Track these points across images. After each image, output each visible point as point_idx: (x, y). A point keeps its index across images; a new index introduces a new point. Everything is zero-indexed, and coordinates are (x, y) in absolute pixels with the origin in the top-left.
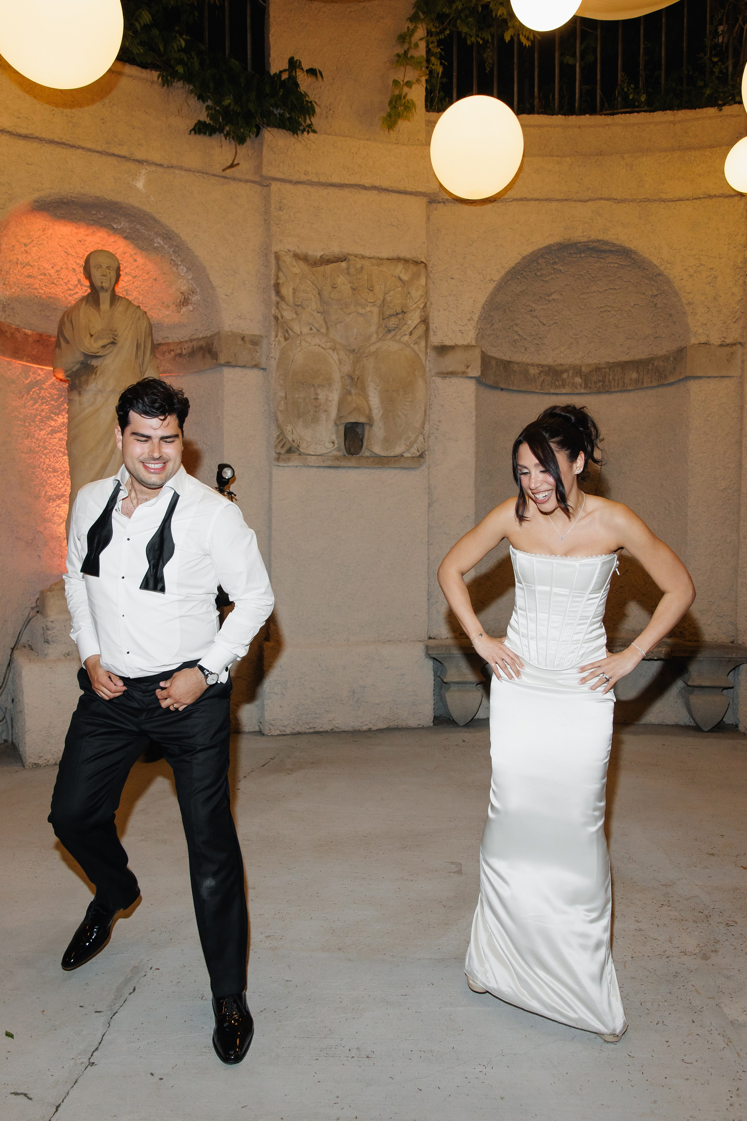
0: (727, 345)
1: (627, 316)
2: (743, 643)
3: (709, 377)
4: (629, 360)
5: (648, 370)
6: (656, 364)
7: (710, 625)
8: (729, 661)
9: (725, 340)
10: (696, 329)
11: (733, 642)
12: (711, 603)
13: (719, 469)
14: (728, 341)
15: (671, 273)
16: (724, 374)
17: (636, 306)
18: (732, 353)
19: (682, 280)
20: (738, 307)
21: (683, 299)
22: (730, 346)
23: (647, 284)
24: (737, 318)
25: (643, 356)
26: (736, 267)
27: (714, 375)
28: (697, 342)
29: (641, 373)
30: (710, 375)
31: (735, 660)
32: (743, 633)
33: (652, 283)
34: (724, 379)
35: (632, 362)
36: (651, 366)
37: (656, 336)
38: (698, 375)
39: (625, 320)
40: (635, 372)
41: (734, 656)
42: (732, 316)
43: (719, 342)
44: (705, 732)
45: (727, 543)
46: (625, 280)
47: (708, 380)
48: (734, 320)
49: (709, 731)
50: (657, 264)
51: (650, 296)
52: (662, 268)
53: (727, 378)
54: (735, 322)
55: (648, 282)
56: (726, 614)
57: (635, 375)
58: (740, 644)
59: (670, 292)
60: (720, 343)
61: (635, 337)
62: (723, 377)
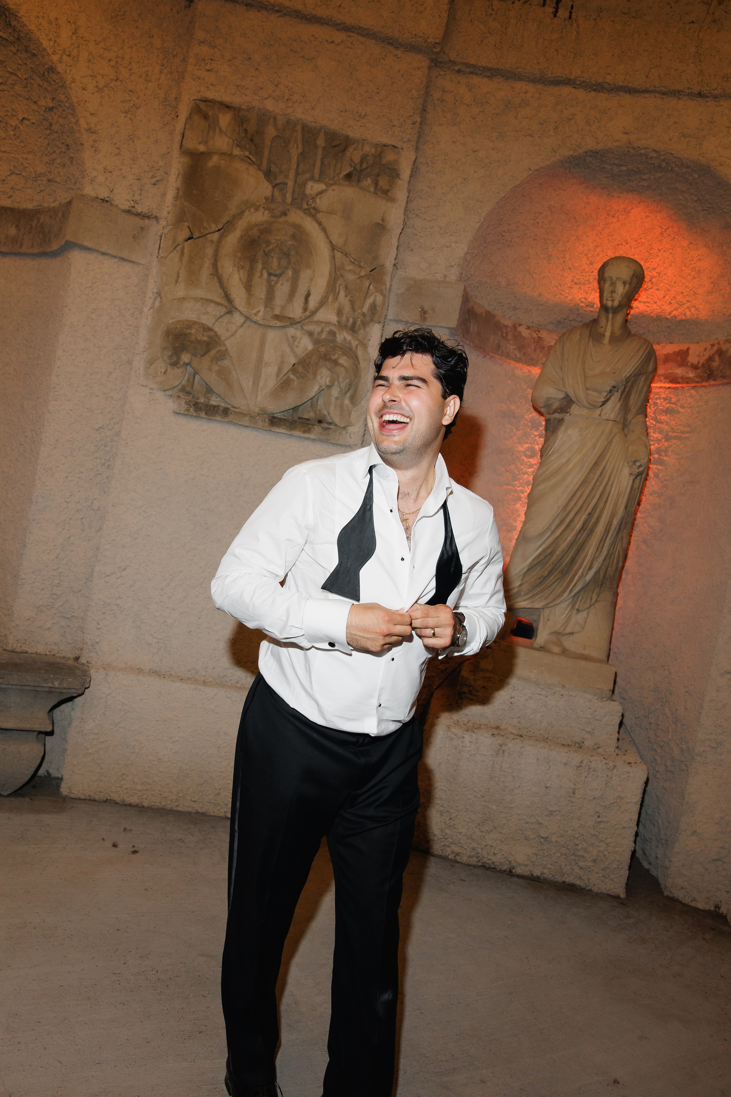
0: (138, 215)
1: (14, 135)
2: (88, 662)
3: (103, 254)
4: (12, 206)
5: (32, 226)
6: (41, 221)
7: (49, 629)
8: (50, 692)
9: (136, 206)
10: (94, 174)
11: (77, 659)
12: (55, 597)
13: (97, 396)
14: (139, 209)
15: (68, 71)
16: (125, 255)
17: (26, 122)
18: (142, 229)
19: (83, 89)
20: (161, 163)
21: (82, 121)
22: (141, 217)
23: (39, 85)
24: (157, 179)
25: (30, 206)
26: (167, 103)
27: (110, 252)
28: (93, 194)
29: (22, 229)
30: (103, 250)
31: (58, 690)
32: (90, 647)
33: (46, 85)
34: (125, 263)
35: (12, 210)
36: (35, 221)
37: (50, 177)
38: (86, 244)
39: (11, 142)
40: (14, 226)
41: (56, 684)
42: (151, 174)
43: (126, 206)
44: (4, 796)
45: (93, 509)
46: (10, 70)
47: (101, 258)
48: (153, 181)
49: (9, 795)
50: (48, 50)
51: (44, 108)
52: (55, 58)
53: (129, 264)
54: (154, 184)
55: (41, 83)
56: (76, 614)
57: (13, 231)
58: (83, 664)
59: (67, 105)
60: (127, 208)
61: (23, 174)
62: (123, 259)
